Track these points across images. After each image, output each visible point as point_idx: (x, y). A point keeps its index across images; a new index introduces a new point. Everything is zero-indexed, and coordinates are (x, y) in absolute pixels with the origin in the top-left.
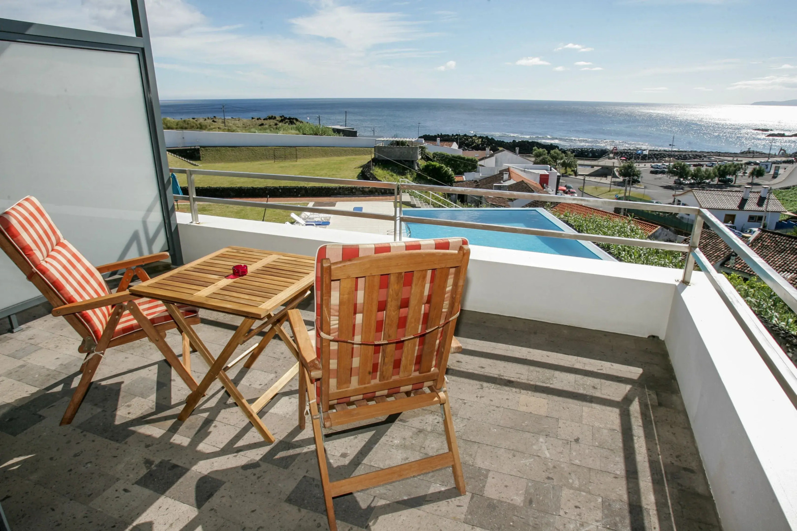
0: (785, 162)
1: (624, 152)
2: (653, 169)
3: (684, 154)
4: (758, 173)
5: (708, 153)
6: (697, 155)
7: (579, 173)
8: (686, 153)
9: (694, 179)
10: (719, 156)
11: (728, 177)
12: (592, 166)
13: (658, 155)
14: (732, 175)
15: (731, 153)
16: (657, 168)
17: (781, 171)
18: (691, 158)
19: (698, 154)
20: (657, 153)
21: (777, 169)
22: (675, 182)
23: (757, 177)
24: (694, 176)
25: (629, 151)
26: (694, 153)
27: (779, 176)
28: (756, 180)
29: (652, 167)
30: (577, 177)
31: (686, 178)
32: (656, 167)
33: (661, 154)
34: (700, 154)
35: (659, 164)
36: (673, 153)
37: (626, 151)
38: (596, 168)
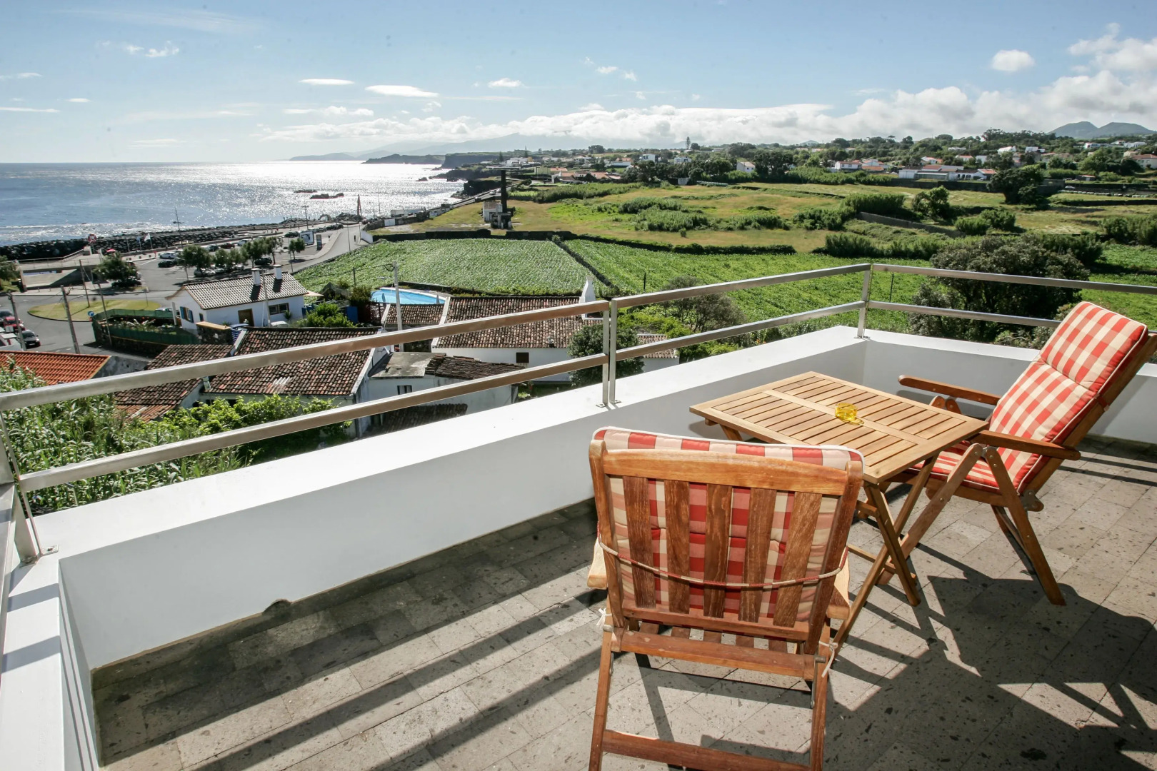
0: (329, 229)
1: (115, 241)
2: (162, 261)
3: (207, 232)
4: (298, 247)
5: (240, 227)
6: (225, 232)
7: (28, 286)
8: (211, 231)
9: (220, 267)
10: (254, 229)
11: (264, 256)
12: (59, 270)
13: (170, 238)
14: (269, 254)
15: (268, 225)
16: (170, 258)
17: (324, 240)
18: (218, 237)
19: (226, 230)
20: (168, 235)
21: (319, 238)
22: (196, 275)
23: (298, 251)
24: (219, 262)
25: (123, 238)
26: (221, 230)
27: (324, 247)
28: (298, 256)
29: (161, 257)
30: (26, 293)
31: (208, 266)
32: (167, 256)
33: (175, 236)
34: (229, 230)
35: (171, 252)
36: (191, 233)
37: (118, 238)
38: (66, 273)
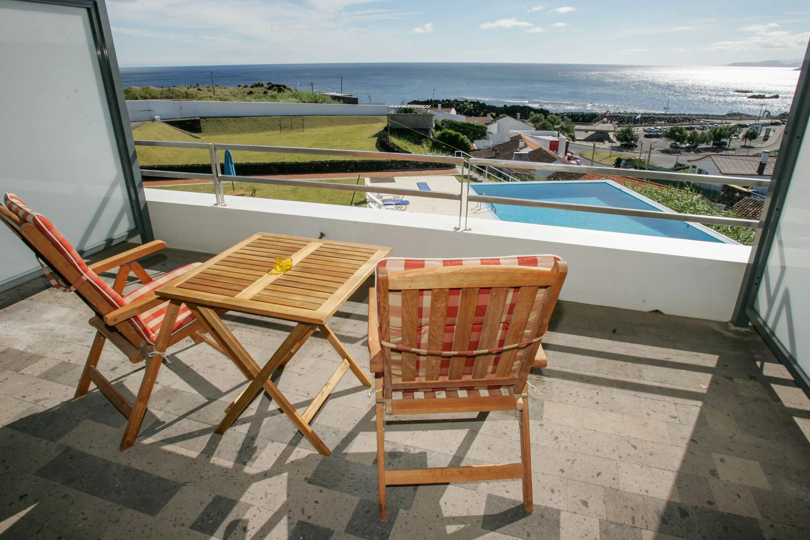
0: (772, 124)
1: (614, 116)
2: (647, 133)
3: (673, 117)
4: (752, 136)
5: (697, 115)
6: (686, 118)
7: (577, 138)
8: (676, 116)
10: (708, 118)
11: (723, 140)
12: (587, 131)
13: (648, 118)
14: (727, 138)
15: (719, 116)
16: (650, 132)
17: (771, 134)
18: (680, 121)
19: (687, 117)
20: (647, 116)
21: (768, 131)
22: (671, 146)
23: (750, 139)
24: (690, 140)
25: (619, 115)
26: (683, 116)
27: (770, 138)
28: (748, 143)
29: (645, 131)
30: (576, 142)
31: (682, 143)
32: (649, 130)
33: (651, 117)
34: (689, 117)
35: (652, 128)
36: (662, 116)
37: (616, 115)
38: (590, 133)
